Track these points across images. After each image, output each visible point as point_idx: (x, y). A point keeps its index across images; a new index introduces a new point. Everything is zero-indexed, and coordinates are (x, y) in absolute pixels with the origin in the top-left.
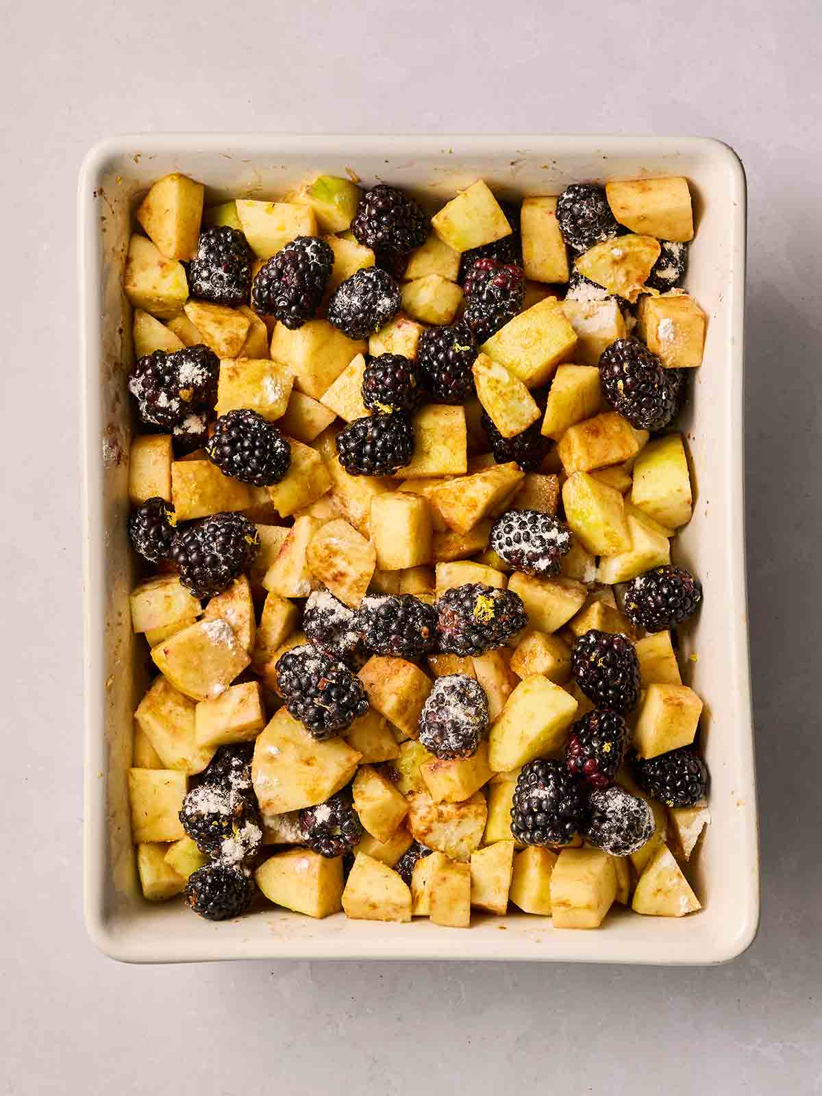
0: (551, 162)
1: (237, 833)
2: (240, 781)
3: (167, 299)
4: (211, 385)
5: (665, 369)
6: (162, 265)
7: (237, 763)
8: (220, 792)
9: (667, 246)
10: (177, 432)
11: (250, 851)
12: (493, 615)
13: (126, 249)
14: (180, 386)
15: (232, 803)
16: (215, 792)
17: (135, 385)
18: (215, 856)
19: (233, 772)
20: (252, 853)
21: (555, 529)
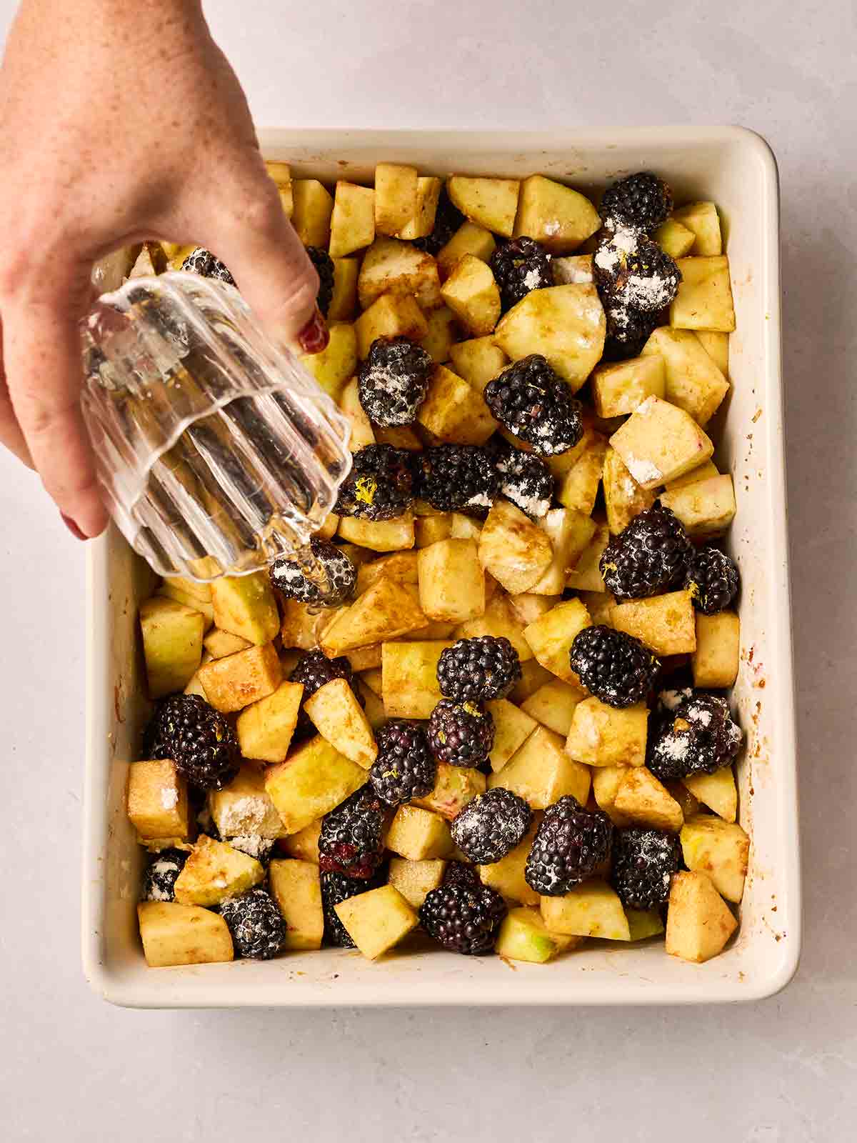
0: (295, 978)
1: (621, 258)
2: (618, 317)
3: (702, 830)
4: (654, 736)
5: (171, 758)
6: (710, 867)
7: (621, 336)
8: (640, 301)
9: (165, 895)
10: (688, 692)
11: (608, 242)
12: (357, 483)
13: (747, 883)
14: (688, 734)
15: (627, 289)
16: (645, 302)
17: (736, 735)
18: (643, 236)
19: (625, 327)
20: (605, 240)
21: (289, 580)
